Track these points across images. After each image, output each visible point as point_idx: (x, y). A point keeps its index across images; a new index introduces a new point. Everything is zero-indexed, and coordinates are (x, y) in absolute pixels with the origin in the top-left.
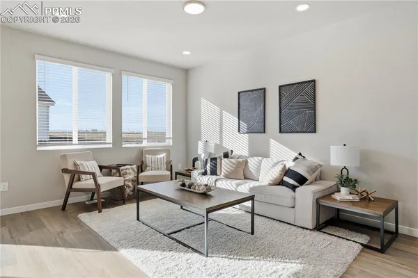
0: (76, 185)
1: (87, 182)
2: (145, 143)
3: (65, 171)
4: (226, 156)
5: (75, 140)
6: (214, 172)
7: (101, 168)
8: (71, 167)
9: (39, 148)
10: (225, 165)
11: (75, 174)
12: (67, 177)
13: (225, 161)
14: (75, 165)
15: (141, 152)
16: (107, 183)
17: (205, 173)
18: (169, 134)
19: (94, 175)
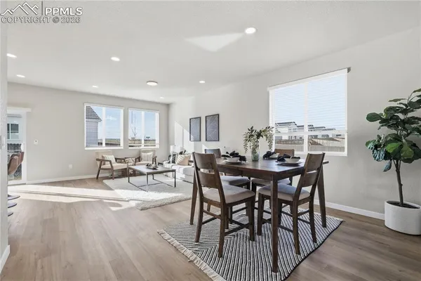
0: (103, 167)
1: (108, 165)
2: (142, 147)
3: (98, 160)
4: (181, 153)
5: (104, 145)
6: (174, 162)
7: (116, 159)
8: (100, 158)
9: (86, 149)
10: (179, 158)
11: (102, 161)
12: (99, 163)
13: (179, 156)
14: (103, 157)
15: (140, 152)
16: (117, 166)
17: (169, 163)
18: (157, 142)
19: (110, 162)
